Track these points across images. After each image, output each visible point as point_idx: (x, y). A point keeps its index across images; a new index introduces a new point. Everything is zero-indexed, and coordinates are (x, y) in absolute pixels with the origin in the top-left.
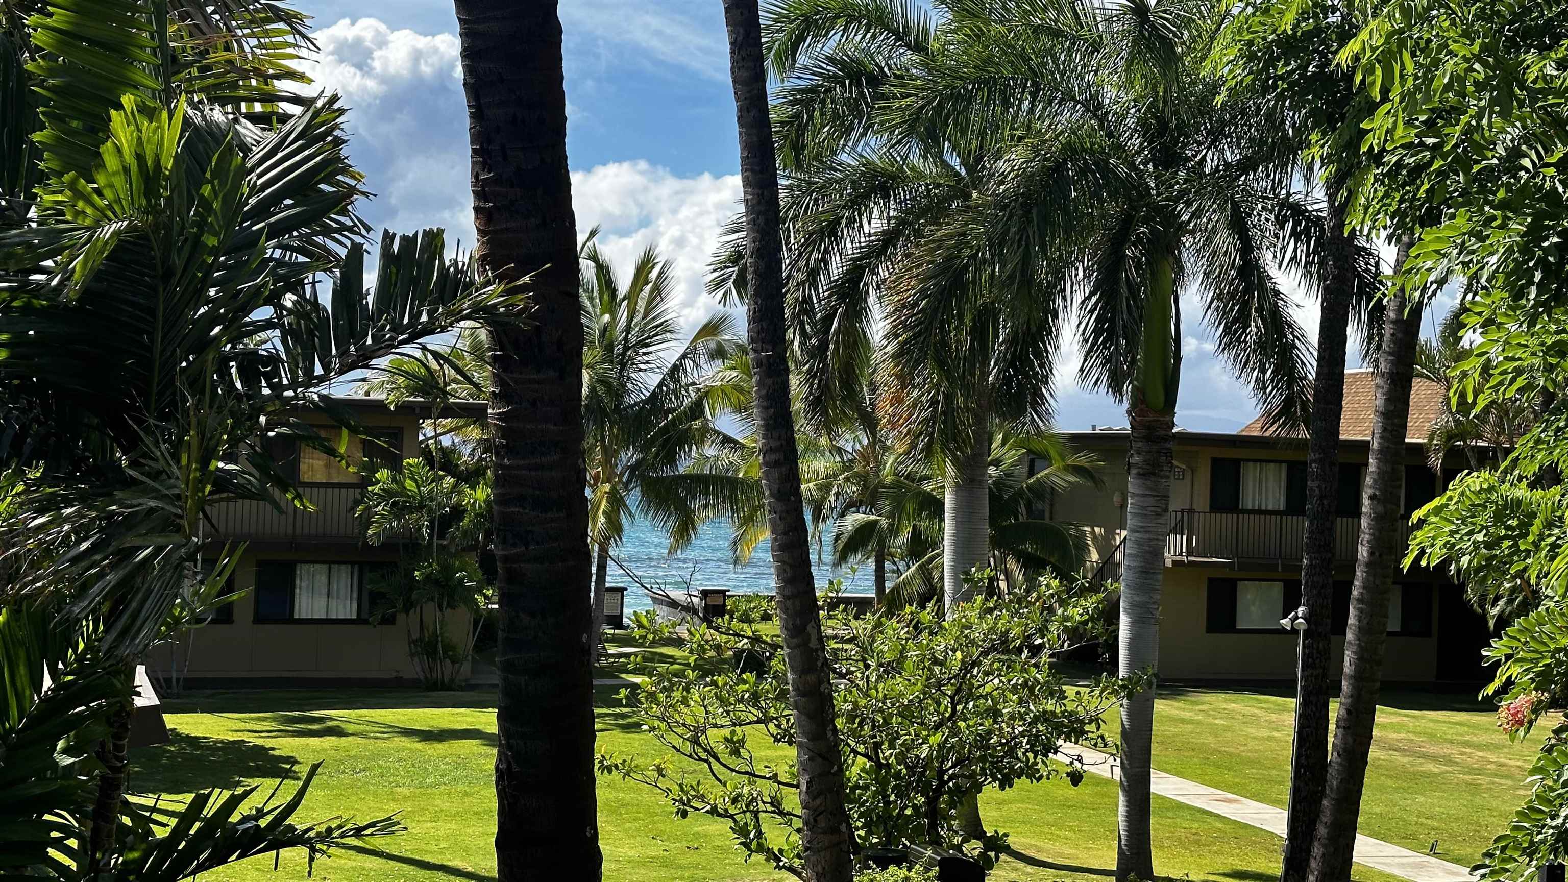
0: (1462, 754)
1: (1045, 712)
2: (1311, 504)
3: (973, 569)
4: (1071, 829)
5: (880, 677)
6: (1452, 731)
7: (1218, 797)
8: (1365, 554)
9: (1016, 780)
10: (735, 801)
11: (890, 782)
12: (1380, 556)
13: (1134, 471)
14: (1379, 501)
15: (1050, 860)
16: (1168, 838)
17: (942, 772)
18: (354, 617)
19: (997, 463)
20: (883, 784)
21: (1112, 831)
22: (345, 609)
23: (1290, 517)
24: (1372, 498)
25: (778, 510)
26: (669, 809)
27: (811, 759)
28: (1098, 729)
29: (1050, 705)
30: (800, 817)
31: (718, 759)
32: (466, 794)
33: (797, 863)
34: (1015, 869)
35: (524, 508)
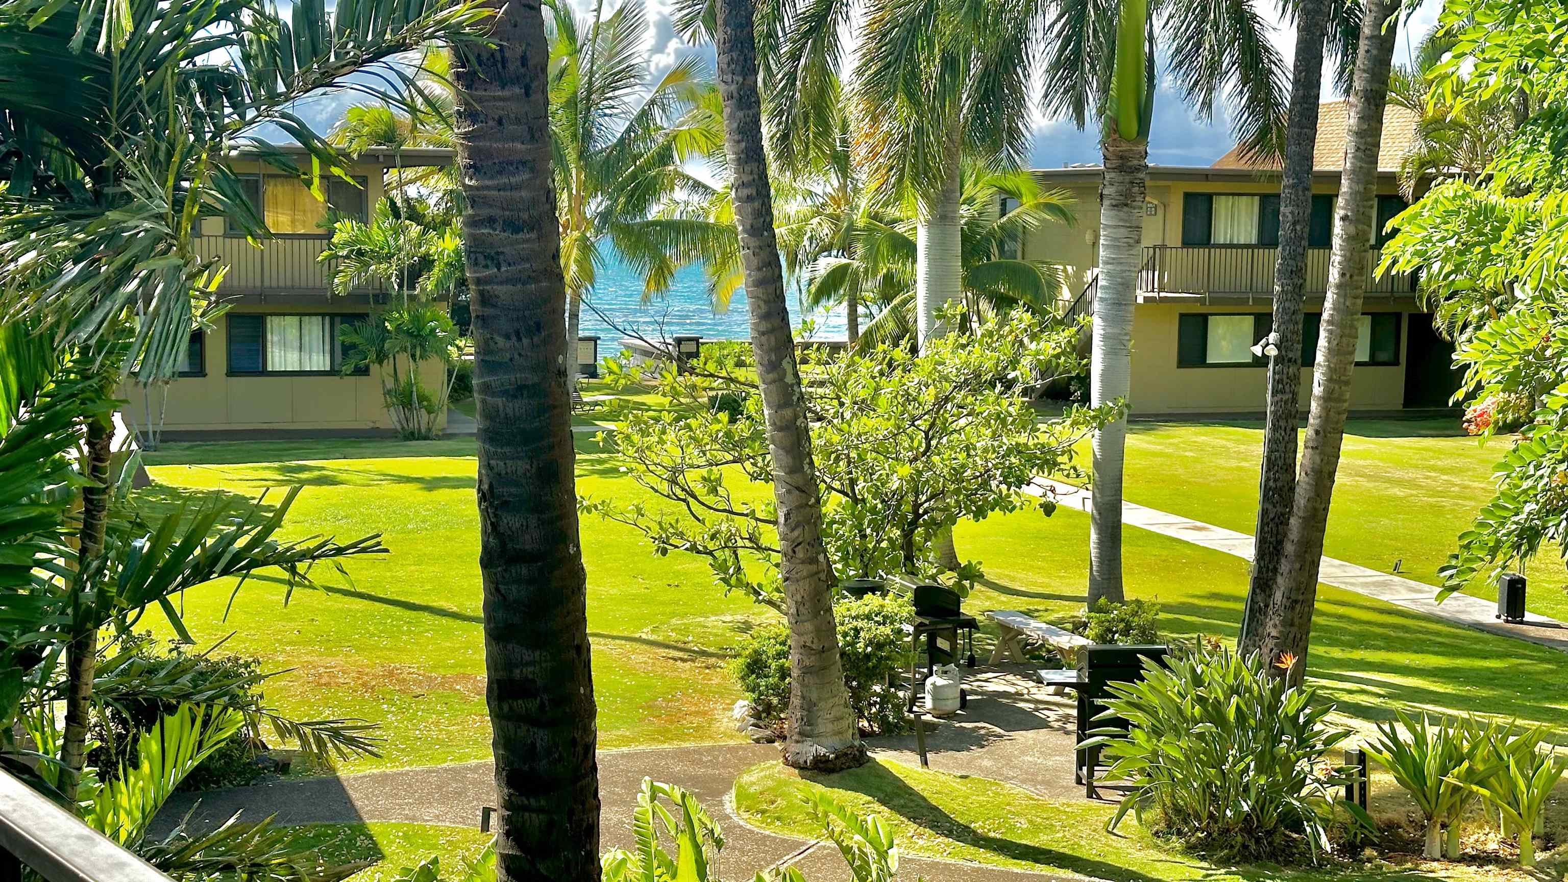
0: (1427, 478)
1: (1018, 444)
2: (1284, 230)
3: (946, 306)
4: (1044, 559)
5: (854, 415)
6: (1417, 456)
7: (1188, 525)
8: (1337, 276)
9: (989, 512)
10: (713, 537)
11: (866, 516)
12: (1351, 276)
13: (1106, 202)
14: (1351, 221)
15: (1023, 589)
16: (1138, 565)
17: (916, 506)
18: (328, 368)
19: (970, 201)
20: (859, 519)
21: (1083, 561)
22: (319, 361)
23: (1261, 251)
24: (1344, 219)
25: (751, 245)
26: (649, 549)
27: (788, 492)
28: (1071, 459)
29: (1022, 439)
30: (778, 552)
31: (695, 497)
32: (448, 539)
33: (776, 596)
34: (989, 598)
35: (495, 230)
